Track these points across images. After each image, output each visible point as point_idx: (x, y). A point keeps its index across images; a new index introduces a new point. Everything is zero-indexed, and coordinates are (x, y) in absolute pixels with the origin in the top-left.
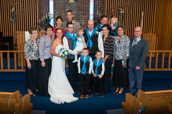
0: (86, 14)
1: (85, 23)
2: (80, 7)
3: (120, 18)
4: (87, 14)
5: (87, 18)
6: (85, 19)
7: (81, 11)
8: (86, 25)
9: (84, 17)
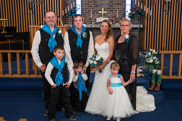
3: (165, 7)
4: (123, 4)
5: (123, 8)
6: (120, 11)
9: (119, 7)
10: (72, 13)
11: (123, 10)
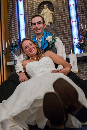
0: (67, 38)
1: (68, 49)
2: (58, 30)
4: (69, 37)
5: (70, 42)
6: (68, 45)
7: (61, 34)
8: (69, 51)
9: (66, 41)
10: (12, 47)
11: (70, 44)
